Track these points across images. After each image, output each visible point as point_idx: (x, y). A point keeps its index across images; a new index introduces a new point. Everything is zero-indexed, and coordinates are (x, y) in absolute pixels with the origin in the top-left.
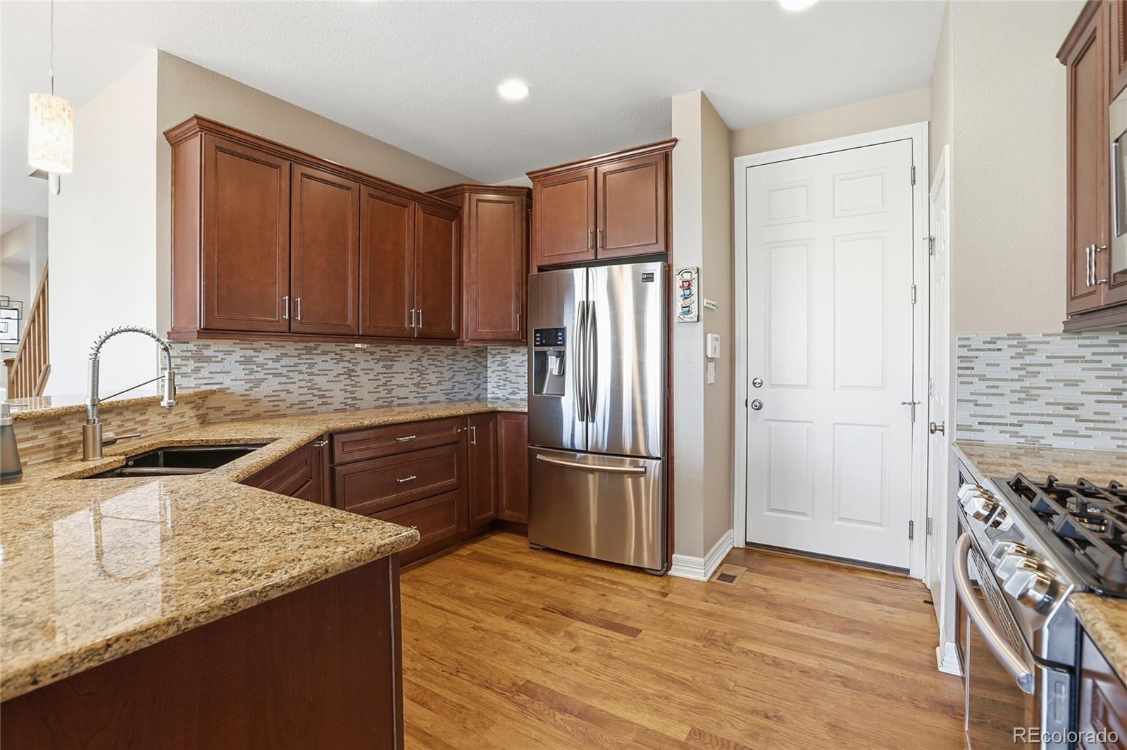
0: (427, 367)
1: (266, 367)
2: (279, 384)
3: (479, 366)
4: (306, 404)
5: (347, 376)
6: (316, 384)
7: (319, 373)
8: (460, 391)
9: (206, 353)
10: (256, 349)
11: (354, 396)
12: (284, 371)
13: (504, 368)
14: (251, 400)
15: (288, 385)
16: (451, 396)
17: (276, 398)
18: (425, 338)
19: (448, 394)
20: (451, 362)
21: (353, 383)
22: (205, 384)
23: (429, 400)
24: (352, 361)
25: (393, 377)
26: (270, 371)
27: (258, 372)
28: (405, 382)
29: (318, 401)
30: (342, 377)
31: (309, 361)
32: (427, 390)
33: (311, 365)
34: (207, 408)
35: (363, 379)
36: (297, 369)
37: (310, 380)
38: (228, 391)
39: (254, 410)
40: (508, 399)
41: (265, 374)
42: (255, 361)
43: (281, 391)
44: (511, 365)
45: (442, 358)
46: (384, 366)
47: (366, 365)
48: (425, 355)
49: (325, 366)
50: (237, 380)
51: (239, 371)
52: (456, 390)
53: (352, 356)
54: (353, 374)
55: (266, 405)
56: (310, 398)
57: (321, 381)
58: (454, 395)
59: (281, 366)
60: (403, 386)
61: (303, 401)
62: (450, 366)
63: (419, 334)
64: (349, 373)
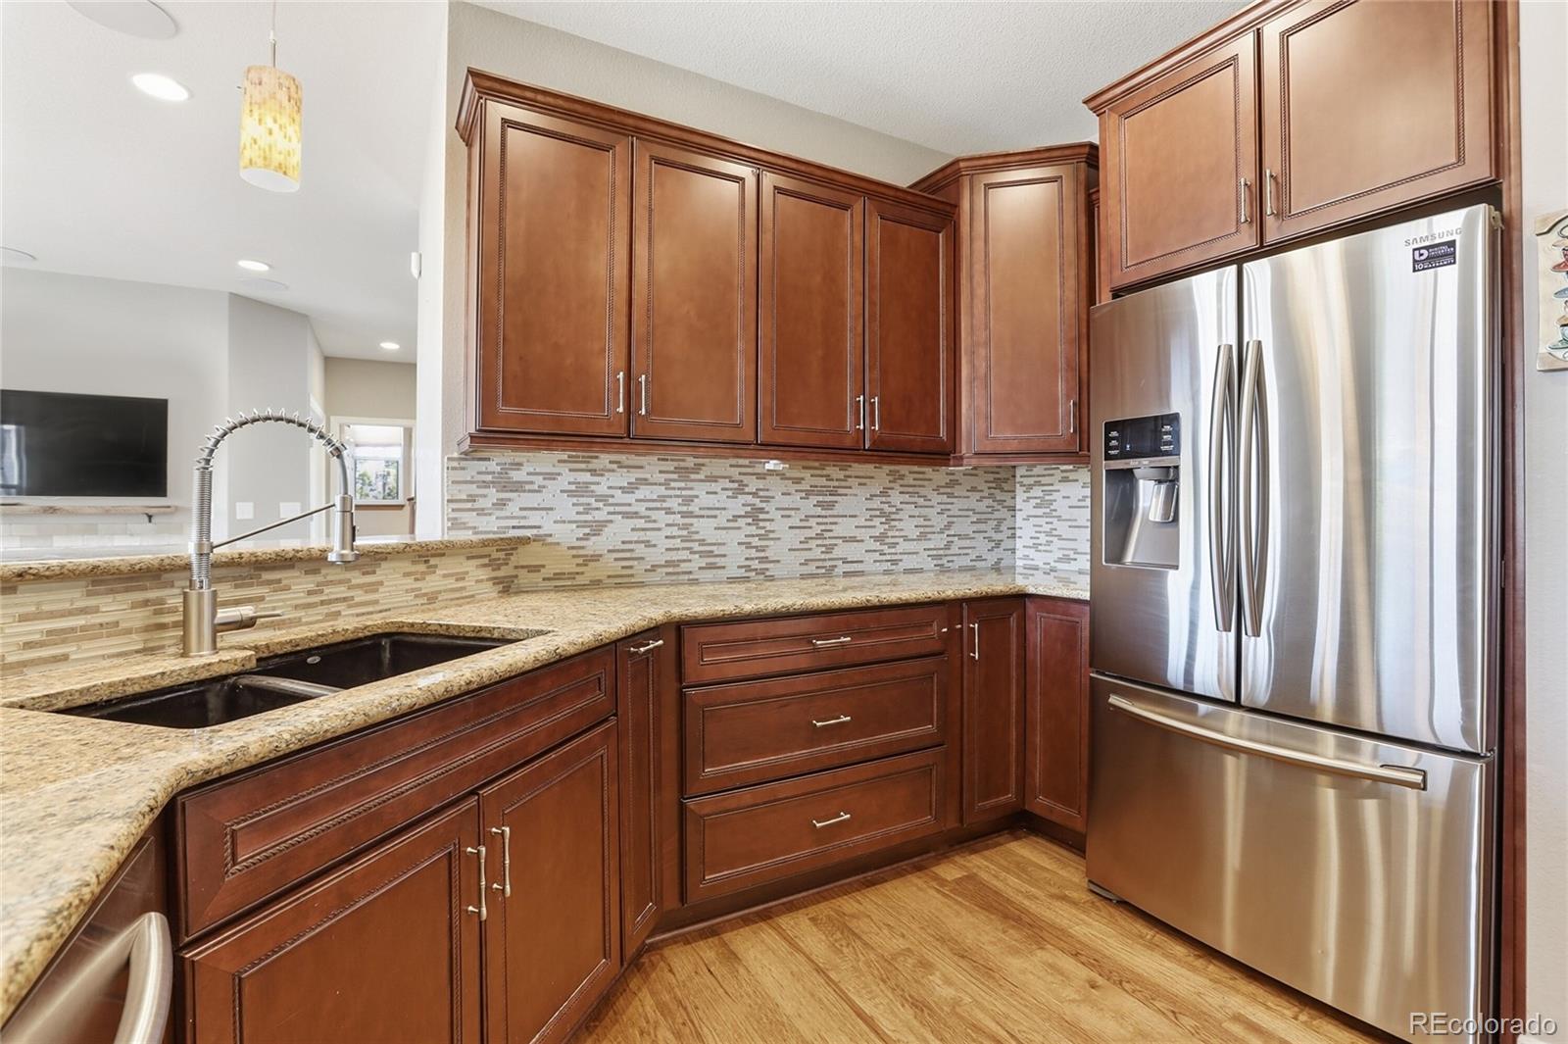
0: (900, 506)
1: (611, 501)
2: (633, 530)
3: (999, 507)
4: (678, 566)
5: (750, 520)
6: (697, 533)
7: (702, 513)
8: (961, 551)
9: (517, 476)
10: (595, 470)
11: (762, 554)
12: (641, 508)
13: (1048, 510)
14: (587, 556)
15: (648, 533)
16: (944, 561)
17: (628, 555)
18: (888, 451)
19: (939, 557)
20: (945, 498)
21: (763, 532)
22: (514, 527)
23: (901, 566)
24: (761, 493)
25: (836, 523)
26: (618, 509)
27: (597, 509)
28: (858, 533)
29: (698, 562)
30: (741, 522)
31: (684, 493)
32: (899, 549)
33: (688, 500)
34: (516, 567)
35: (780, 526)
36: (665, 505)
37: (686, 527)
38: (549, 540)
39: (591, 572)
40: (1053, 570)
41: (609, 513)
42: (592, 491)
43: (636, 542)
44: (1061, 506)
45: (927, 491)
46: (819, 504)
47: (787, 502)
48: (896, 486)
49: (712, 501)
50: (564, 522)
51: (567, 508)
52: (954, 550)
53: (761, 484)
54: (761, 516)
55: (610, 566)
56: (684, 555)
57: (705, 528)
58: (950, 558)
59: (637, 500)
60: (853, 539)
61: (674, 561)
62: (943, 507)
63: (874, 443)
64: (755, 515)
